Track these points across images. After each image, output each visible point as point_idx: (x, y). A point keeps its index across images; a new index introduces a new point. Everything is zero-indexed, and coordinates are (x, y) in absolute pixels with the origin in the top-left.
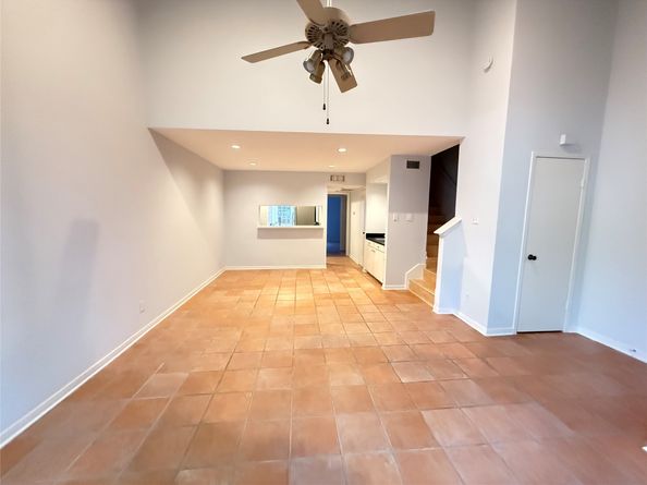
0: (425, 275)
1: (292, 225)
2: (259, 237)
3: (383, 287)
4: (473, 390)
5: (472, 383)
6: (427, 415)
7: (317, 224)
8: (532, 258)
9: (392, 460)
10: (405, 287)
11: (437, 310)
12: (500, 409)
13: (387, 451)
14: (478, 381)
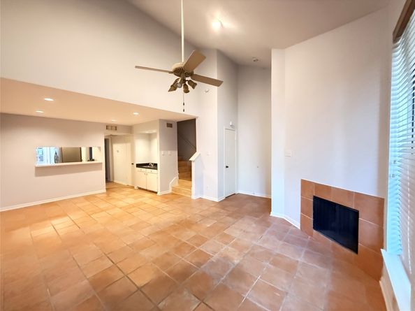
0: (179, 183)
1: (53, 164)
2: (37, 175)
3: (159, 194)
4: (230, 219)
5: (228, 218)
6: (225, 232)
7: (93, 160)
8: (227, 167)
9: (229, 248)
10: (170, 191)
11: (194, 197)
12: (240, 221)
13: (226, 247)
14: (228, 216)
